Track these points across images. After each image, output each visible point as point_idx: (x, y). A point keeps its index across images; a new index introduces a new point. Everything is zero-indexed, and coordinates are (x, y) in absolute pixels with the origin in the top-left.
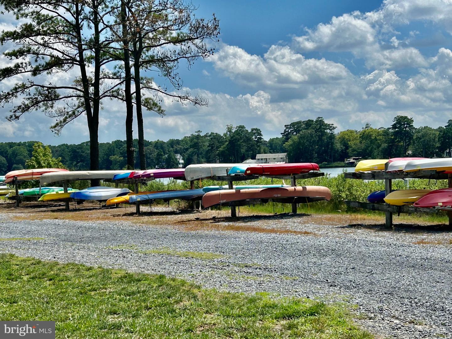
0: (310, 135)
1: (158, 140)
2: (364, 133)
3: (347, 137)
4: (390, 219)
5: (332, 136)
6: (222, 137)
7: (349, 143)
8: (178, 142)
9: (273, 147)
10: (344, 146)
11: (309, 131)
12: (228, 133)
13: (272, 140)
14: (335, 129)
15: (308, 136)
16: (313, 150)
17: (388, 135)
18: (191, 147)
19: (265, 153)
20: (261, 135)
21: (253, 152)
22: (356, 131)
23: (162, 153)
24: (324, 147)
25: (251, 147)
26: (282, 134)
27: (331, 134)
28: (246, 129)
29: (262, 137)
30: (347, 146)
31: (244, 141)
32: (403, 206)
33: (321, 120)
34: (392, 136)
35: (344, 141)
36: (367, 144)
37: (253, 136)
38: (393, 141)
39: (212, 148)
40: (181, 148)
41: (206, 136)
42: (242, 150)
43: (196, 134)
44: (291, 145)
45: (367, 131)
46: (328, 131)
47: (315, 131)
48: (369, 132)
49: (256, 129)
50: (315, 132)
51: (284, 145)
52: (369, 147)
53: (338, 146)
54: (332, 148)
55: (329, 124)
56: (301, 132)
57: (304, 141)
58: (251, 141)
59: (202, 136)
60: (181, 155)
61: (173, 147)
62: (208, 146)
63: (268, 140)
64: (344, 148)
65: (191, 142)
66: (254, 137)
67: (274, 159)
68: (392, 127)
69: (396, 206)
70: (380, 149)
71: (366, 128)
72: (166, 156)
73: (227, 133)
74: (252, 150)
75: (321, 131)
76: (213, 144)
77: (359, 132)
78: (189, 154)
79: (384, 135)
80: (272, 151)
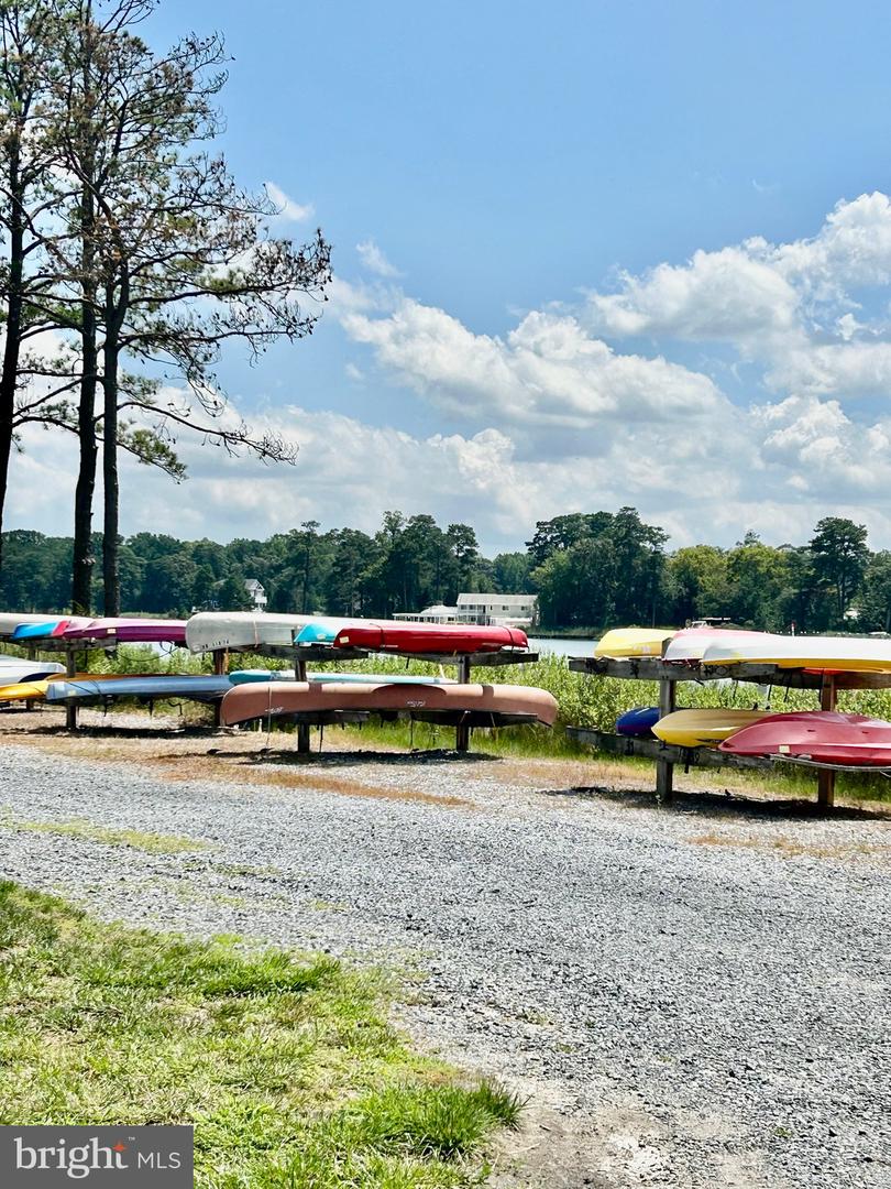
0: (601, 552)
1: (205, 539)
2: (738, 558)
3: (694, 563)
4: (665, 778)
5: (656, 560)
6: (371, 543)
7: (700, 578)
8: (255, 547)
9: (504, 578)
10: (686, 586)
11: (599, 542)
12: (389, 533)
13: (503, 559)
14: (665, 540)
15: (595, 554)
16: (605, 591)
17: (800, 565)
18: (289, 562)
19: (481, 592)
20: (472, 543)
21: (451, 586)
22: (720, 551)
23: (212, 575)
24: (636, 586)
25: (446, 574)
26: (528, 544)
27: (655, 552)
28: (437, 525)
29: (476, 549)
30: (692, 587)
31: (430, 557)
32: (698, 748)
33: (630, 516)
34: (810, 568)
35: (688, 573)
36: (746, 585)
37: (453, 544)
38: (810, 582)
39: (345, 568)
40: (262, 565)
41: (329, 537)
42: (421, 581)
43: (305, 530)
44: (550, 575)
45: (748, 553)
46: (648, 545)
47: (615, 542)
48: (752, 556)
49: (462, 528)
50: (614, 544)
51: (533, 574)
52: (750, 593)
53: (671, 586)
54: (656, 591)
55: (651, 528)
56: (577, 544)
57: (583, 567)
58: (447, 556)
59: (322, 537)
60: (261, 581)
61: (241, 561)
62: (334, 565)
63: (492, 558)
64: (685, 591)
65: (290, 549)
66: (455, 548)
67: (504, 608)
68: (810, 545)
69: (682, 747)
70: (778, 599)
71: (747, 543)
72: (222, 582)
73: (385, 534)
74: (449, 582)
75: (629, 545)
76: (347, 559)
77: (727, 552)
78: (283, 582)
79: (789, 566)
80: (499, 587)
